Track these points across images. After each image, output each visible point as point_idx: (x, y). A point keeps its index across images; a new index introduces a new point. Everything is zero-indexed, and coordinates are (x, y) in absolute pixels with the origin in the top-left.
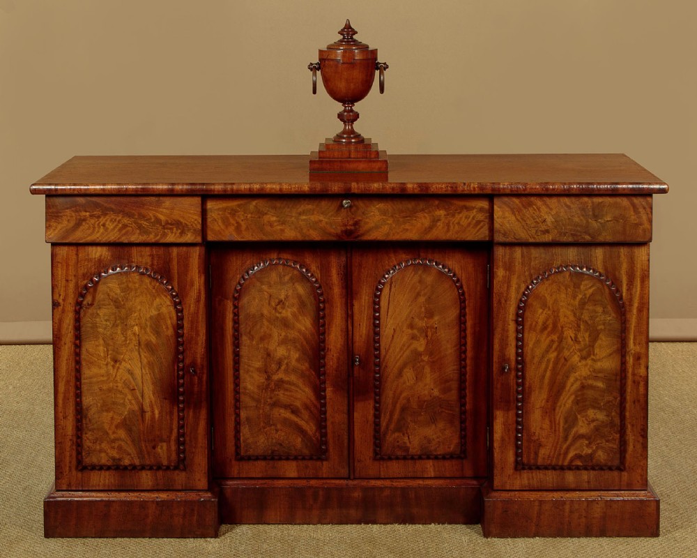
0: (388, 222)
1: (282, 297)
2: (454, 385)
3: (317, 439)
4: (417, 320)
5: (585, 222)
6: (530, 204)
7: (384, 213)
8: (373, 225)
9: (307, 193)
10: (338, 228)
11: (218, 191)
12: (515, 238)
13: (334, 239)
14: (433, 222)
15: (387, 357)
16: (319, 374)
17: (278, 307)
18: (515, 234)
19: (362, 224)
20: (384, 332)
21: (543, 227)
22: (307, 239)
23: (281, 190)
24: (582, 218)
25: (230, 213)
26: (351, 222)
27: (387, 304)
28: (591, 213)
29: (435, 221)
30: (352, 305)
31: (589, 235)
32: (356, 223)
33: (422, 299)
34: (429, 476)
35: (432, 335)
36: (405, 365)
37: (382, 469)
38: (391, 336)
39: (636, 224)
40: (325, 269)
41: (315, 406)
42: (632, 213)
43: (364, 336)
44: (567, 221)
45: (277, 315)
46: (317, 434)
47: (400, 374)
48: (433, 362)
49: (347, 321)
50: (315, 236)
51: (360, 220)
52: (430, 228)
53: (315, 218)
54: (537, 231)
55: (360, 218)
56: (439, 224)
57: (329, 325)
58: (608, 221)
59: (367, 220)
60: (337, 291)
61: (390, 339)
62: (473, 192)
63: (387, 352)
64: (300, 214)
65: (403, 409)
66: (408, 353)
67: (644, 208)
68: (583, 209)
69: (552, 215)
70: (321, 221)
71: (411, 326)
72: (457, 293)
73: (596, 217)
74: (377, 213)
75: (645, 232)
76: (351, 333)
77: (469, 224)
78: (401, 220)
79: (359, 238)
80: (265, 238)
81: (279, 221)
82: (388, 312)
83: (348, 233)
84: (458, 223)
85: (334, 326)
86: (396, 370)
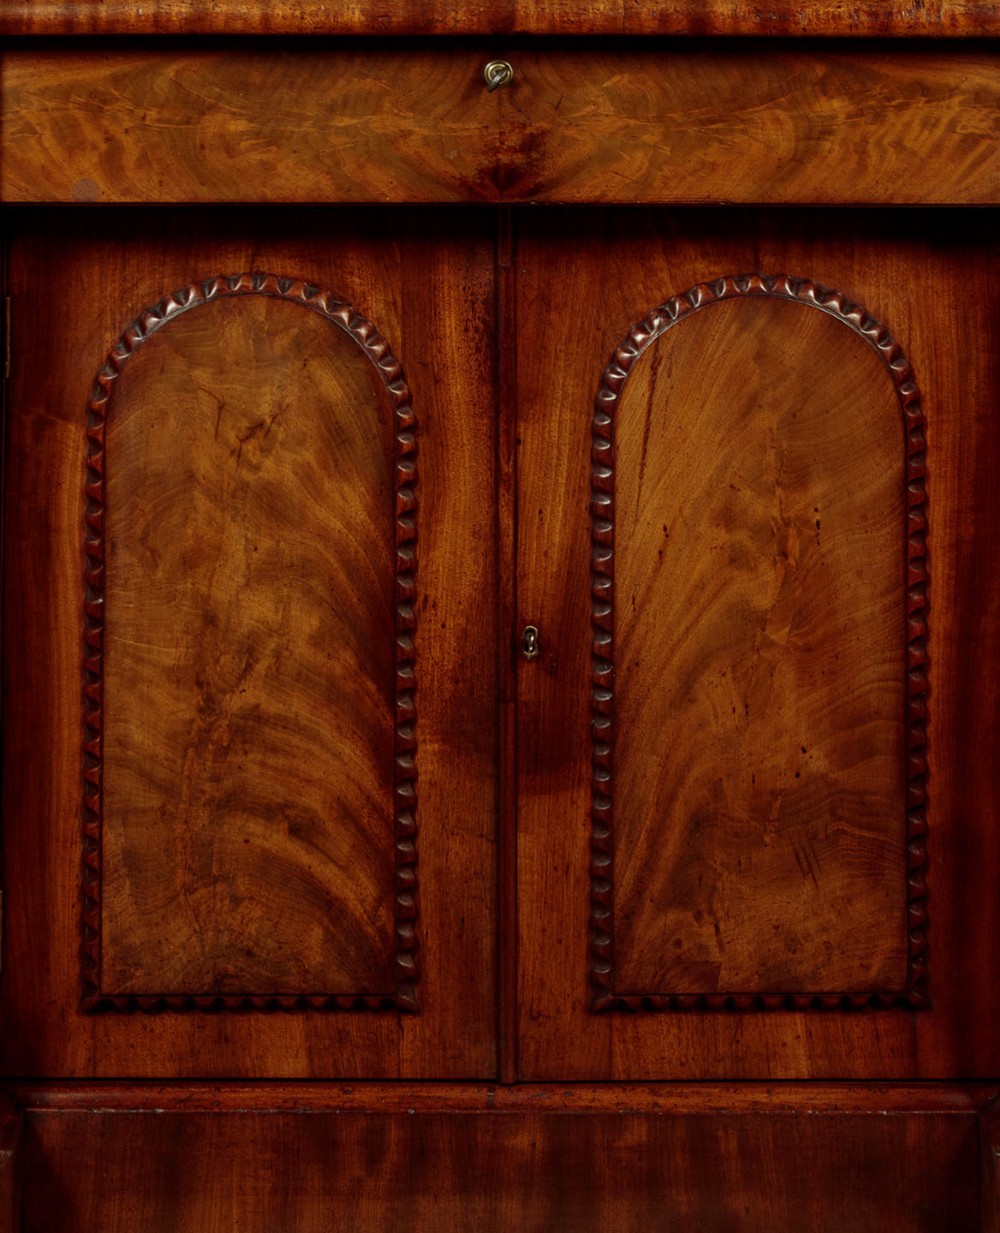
0: (646, 138)
1: (264, 411)
2: (884, 732)
3: (381, 931)
4: (747, 495)
7: (630, 106)
8: (591, 148)
9: (358, 29)
10: (469, 158)
11: (45, 24)
13: (452, 197)
14: (808, 138)
15: (641, 629)
16: (391, 692)
17: (248, 446)
19: (553, 144)
20: (629, 539)
22: (356, 196)
23: (266, 19)
25: (84, 107)
26: (513, 140)
27: (639, 437)
29: (814, 135)
30: (516, 443)
32: (532, 144)
33: (765, 420)
34: (792, 1074)
35: (803, 554)
36: (703, 660)
37: (618, 1048)
38: (655, 553)
40: (418, 313)
41: (375, 809)
43: (555, 554)
45: (246, 474)
46: (382, 913)
47: (685, 693)
48: (808, 649)
49: (495, 499)
50: (385, 186)
51: (544, 133)
52: (798, 161)
53: (383, 123)
55: (544, 125)
56: (827, 145)
57: (432, 510)
59: (571, 132)
60: (460, 389)
61: (651, 566)
62: (949, 32)
63: (639, 610)
64: (331, 109)
65: (699, 824)
66: (714, 615)
70: (406, 134)
71: (728, 518)
72: (893, 398)
74: (607, 108)
76: (508, 541)
77: (937, 148)
78: (692, 130)
79: (542, 197)
80: (206, 194)
81: (257, 135)
82: (642, 467)
83: (502, 176)
84: (898, 145)
85: (448, 516)
86: (670, 680)
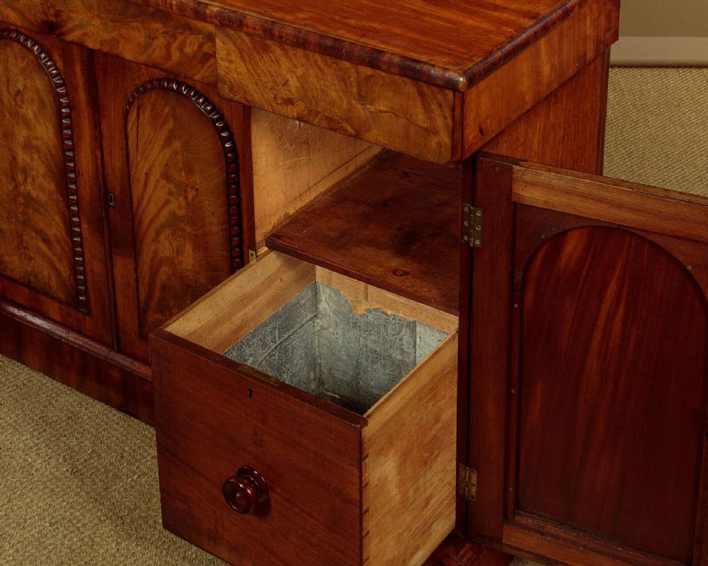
0: (94, 22)
1: (20, 86)
3: (72, 285)
4: (173, 170)
5: (345, 102)
6: (266, 49)
7: (88, 7)
8: (77, 22)
10: (38, 15)
12: (245, 98)
13: (35, 29)
14: (149, 38)
15: (141, 209)
16: (68, 203)
17: (18, 98)
18: (245, 92)
19: (64, 16)
20: (135, 173)
21: (284, 93)
22: (6, 20)
24: (341, 94)
26: (52, 11)
28: (355, 90)
29: (151, 38)
31: (352, 126)
32: (57, 14)
35: (192, 200)
36: (162, 227)
38: (143, 182)
39: (426, 130)
41: (66, 243)
42: (420, 109)
44: (320, 93)
45: (18, 109)
46: (71, 278)
47: (157, 238)
48: (196, 236)
50: (14, 18)
51: (61, 11)
52: (146, 47)
54: (275, 97)
55: (61, 8)
56: (155, 43)
57: (78, 139)
58: (381, 111)
59: (70, 14)
60: (83, 96)
61: (142, 186)
63: (140, 202)
65: (164, 287)
66: (165, 213)
67: (440, 106)
68: (344, 81)
69: (297, 78)
71: (166, 176)
72: (221, 147)
73: (362, 98)
74: (80, 6)
75: (441, 147)
76: (98, 161)
77: (195, 55)
78: (109, 24)
79: (63, 38)
82: (137, 147)
83: (50, 26)
84: (181, 50)
86: (152, 232)
